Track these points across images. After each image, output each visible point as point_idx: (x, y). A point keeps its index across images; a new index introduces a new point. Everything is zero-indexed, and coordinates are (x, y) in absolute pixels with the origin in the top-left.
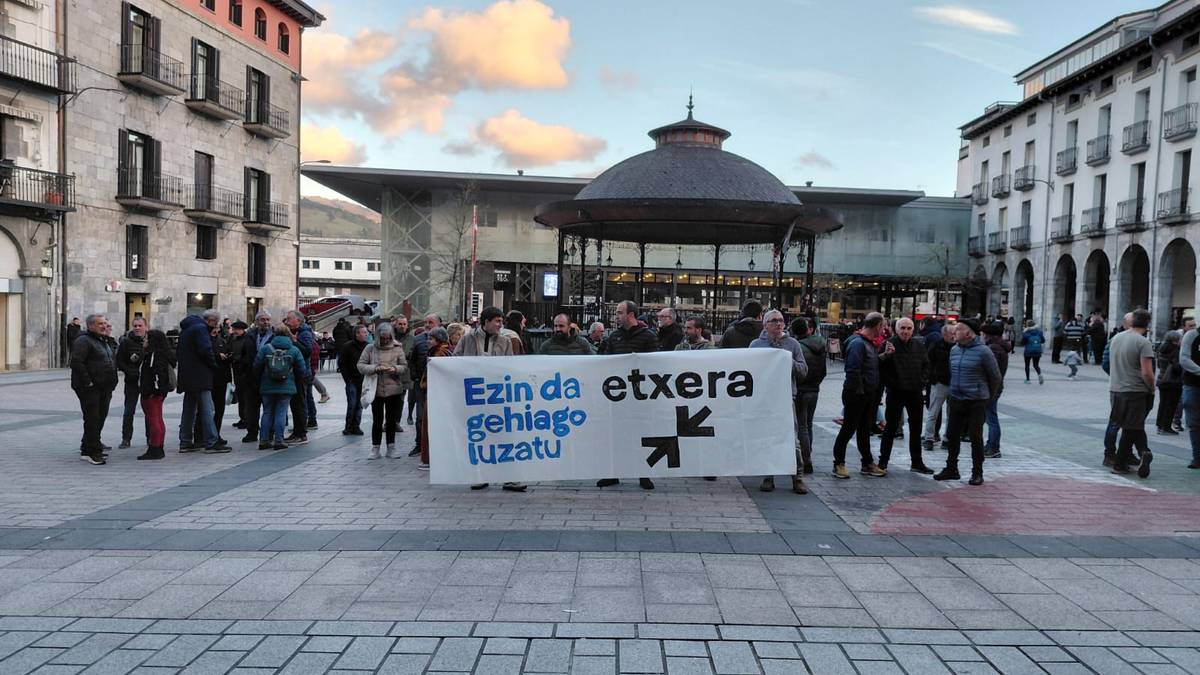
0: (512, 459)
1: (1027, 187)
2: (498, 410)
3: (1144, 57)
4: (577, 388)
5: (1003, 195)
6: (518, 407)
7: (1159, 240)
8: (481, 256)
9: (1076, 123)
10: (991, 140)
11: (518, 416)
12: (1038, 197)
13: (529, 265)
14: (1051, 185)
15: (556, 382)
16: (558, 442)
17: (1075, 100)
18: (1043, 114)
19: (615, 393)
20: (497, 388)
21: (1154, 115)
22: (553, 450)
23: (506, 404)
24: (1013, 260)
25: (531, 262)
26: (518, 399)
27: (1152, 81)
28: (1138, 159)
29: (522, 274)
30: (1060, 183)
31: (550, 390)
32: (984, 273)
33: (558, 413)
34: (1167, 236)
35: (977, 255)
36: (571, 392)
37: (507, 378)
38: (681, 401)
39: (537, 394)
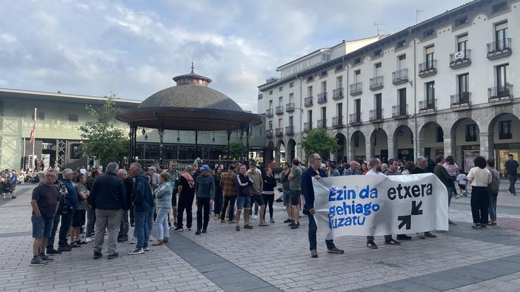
0: (343, 225)
1: (291, 111)
2: (340, 203)
3: (339, 64)
4: (376, 193)
5: (280, 114)
6: (349, 202)
7: (350, 131)
8: (35, 136)
9: (311, 87)
10: (273, 92)
11: (349, 207)
12: (296, 115)
13: (64, 140)
14: (302, 110)
15: (367, 190)
16: (364, 218)
17: (311, 79)
18: (297, 84)
19: (392, 196)
20: (340, 192)
21: (344, 86)
22: (361, 222)
23: (344, 201)
24: (286, 139)
25: (65, 138)
26: (349, 198)
27: (343, 73)
28: (339, 102)
29: (60, 145)
30: (306, 110)
31: (364, 194)
32: (273, 144)
33: (366, 205)
34: (353, 130)
35: (270, 137)
36: (373, 195)
37: (345, 187)
38: (414, 199)
39: (357, 196)
